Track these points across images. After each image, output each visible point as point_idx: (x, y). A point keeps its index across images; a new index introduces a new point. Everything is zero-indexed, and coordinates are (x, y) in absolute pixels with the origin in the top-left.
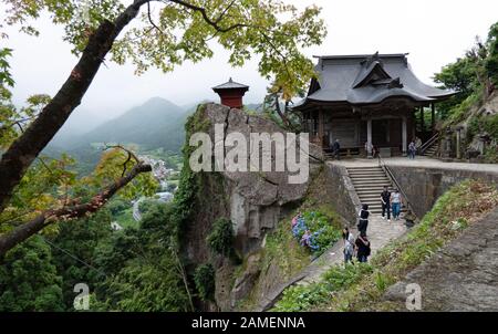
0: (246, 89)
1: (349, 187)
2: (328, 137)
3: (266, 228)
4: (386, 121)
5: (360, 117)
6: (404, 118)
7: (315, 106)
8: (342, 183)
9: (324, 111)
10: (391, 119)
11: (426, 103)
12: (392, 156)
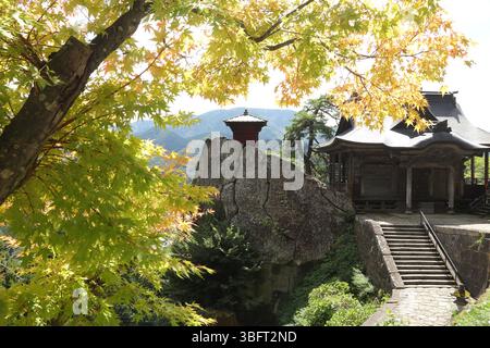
0: (264, 124)
1: (385, 249)
2: (359, 186)
3: (279, 293)
4: (429, 170)
5: (398, 164)
6: (452, 168)
7: (345, 148)
8: (376, 243)
9: (355, 154)
10: (435, 168)
11: (479, 152)
12: (436, 212)
